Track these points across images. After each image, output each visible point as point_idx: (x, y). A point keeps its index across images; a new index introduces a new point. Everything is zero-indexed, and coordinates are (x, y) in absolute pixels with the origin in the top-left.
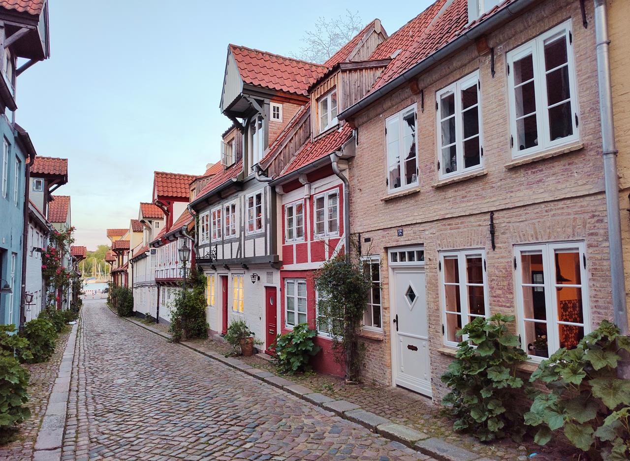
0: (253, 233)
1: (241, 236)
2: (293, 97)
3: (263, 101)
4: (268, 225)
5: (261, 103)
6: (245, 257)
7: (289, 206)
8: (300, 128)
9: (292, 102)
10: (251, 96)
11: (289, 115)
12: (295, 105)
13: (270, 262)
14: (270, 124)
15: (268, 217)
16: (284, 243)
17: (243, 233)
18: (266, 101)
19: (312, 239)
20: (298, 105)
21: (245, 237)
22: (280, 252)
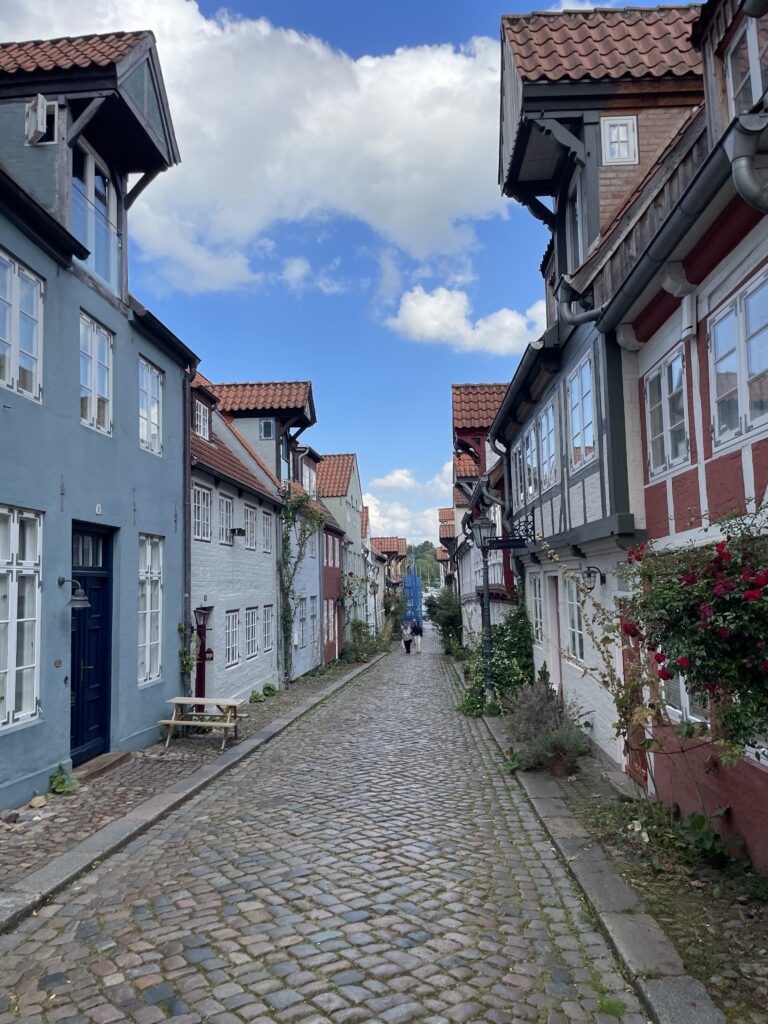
0: (581, 465)
1: (563, 479)
2: (663, 89)
3: (581, 118)
4: (605, 436)
5: (576, 127)
6: (571, 529)
7: (652, 375)
8: (684, 161)
9: (662, 102)
10: (546, 115)
11: (657, 141)
12: (675, 111)
13: (612, 533)
14: (602, 176)
15: (604, 417)
16: (646, 481)
17: (565, 470)
18: (589, 116)
19: (708, 453)
20: (681, 110)
21: (569, 479)
22: (637, 507)
